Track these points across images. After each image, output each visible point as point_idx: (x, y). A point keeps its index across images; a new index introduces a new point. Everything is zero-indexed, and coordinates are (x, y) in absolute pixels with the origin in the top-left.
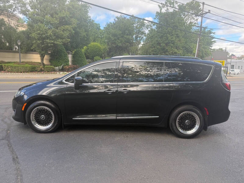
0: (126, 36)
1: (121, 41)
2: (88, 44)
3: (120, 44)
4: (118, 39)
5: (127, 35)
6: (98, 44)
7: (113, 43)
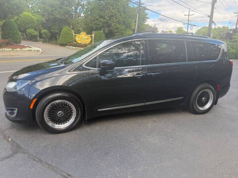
0: (65, 7)
1: (60, 13)
2: (20, 14)
3: (58, 16)
4: (56, 10)
5: (67, 6)
6: (30, 14)
7: (50, 14)
